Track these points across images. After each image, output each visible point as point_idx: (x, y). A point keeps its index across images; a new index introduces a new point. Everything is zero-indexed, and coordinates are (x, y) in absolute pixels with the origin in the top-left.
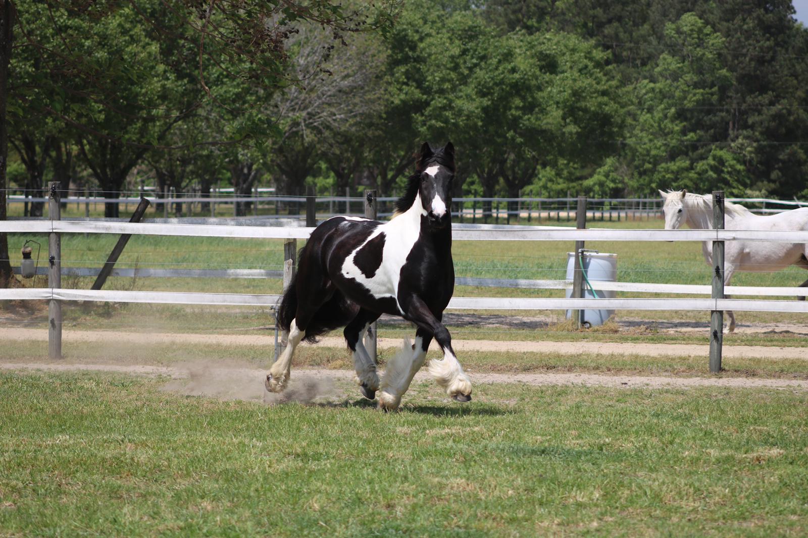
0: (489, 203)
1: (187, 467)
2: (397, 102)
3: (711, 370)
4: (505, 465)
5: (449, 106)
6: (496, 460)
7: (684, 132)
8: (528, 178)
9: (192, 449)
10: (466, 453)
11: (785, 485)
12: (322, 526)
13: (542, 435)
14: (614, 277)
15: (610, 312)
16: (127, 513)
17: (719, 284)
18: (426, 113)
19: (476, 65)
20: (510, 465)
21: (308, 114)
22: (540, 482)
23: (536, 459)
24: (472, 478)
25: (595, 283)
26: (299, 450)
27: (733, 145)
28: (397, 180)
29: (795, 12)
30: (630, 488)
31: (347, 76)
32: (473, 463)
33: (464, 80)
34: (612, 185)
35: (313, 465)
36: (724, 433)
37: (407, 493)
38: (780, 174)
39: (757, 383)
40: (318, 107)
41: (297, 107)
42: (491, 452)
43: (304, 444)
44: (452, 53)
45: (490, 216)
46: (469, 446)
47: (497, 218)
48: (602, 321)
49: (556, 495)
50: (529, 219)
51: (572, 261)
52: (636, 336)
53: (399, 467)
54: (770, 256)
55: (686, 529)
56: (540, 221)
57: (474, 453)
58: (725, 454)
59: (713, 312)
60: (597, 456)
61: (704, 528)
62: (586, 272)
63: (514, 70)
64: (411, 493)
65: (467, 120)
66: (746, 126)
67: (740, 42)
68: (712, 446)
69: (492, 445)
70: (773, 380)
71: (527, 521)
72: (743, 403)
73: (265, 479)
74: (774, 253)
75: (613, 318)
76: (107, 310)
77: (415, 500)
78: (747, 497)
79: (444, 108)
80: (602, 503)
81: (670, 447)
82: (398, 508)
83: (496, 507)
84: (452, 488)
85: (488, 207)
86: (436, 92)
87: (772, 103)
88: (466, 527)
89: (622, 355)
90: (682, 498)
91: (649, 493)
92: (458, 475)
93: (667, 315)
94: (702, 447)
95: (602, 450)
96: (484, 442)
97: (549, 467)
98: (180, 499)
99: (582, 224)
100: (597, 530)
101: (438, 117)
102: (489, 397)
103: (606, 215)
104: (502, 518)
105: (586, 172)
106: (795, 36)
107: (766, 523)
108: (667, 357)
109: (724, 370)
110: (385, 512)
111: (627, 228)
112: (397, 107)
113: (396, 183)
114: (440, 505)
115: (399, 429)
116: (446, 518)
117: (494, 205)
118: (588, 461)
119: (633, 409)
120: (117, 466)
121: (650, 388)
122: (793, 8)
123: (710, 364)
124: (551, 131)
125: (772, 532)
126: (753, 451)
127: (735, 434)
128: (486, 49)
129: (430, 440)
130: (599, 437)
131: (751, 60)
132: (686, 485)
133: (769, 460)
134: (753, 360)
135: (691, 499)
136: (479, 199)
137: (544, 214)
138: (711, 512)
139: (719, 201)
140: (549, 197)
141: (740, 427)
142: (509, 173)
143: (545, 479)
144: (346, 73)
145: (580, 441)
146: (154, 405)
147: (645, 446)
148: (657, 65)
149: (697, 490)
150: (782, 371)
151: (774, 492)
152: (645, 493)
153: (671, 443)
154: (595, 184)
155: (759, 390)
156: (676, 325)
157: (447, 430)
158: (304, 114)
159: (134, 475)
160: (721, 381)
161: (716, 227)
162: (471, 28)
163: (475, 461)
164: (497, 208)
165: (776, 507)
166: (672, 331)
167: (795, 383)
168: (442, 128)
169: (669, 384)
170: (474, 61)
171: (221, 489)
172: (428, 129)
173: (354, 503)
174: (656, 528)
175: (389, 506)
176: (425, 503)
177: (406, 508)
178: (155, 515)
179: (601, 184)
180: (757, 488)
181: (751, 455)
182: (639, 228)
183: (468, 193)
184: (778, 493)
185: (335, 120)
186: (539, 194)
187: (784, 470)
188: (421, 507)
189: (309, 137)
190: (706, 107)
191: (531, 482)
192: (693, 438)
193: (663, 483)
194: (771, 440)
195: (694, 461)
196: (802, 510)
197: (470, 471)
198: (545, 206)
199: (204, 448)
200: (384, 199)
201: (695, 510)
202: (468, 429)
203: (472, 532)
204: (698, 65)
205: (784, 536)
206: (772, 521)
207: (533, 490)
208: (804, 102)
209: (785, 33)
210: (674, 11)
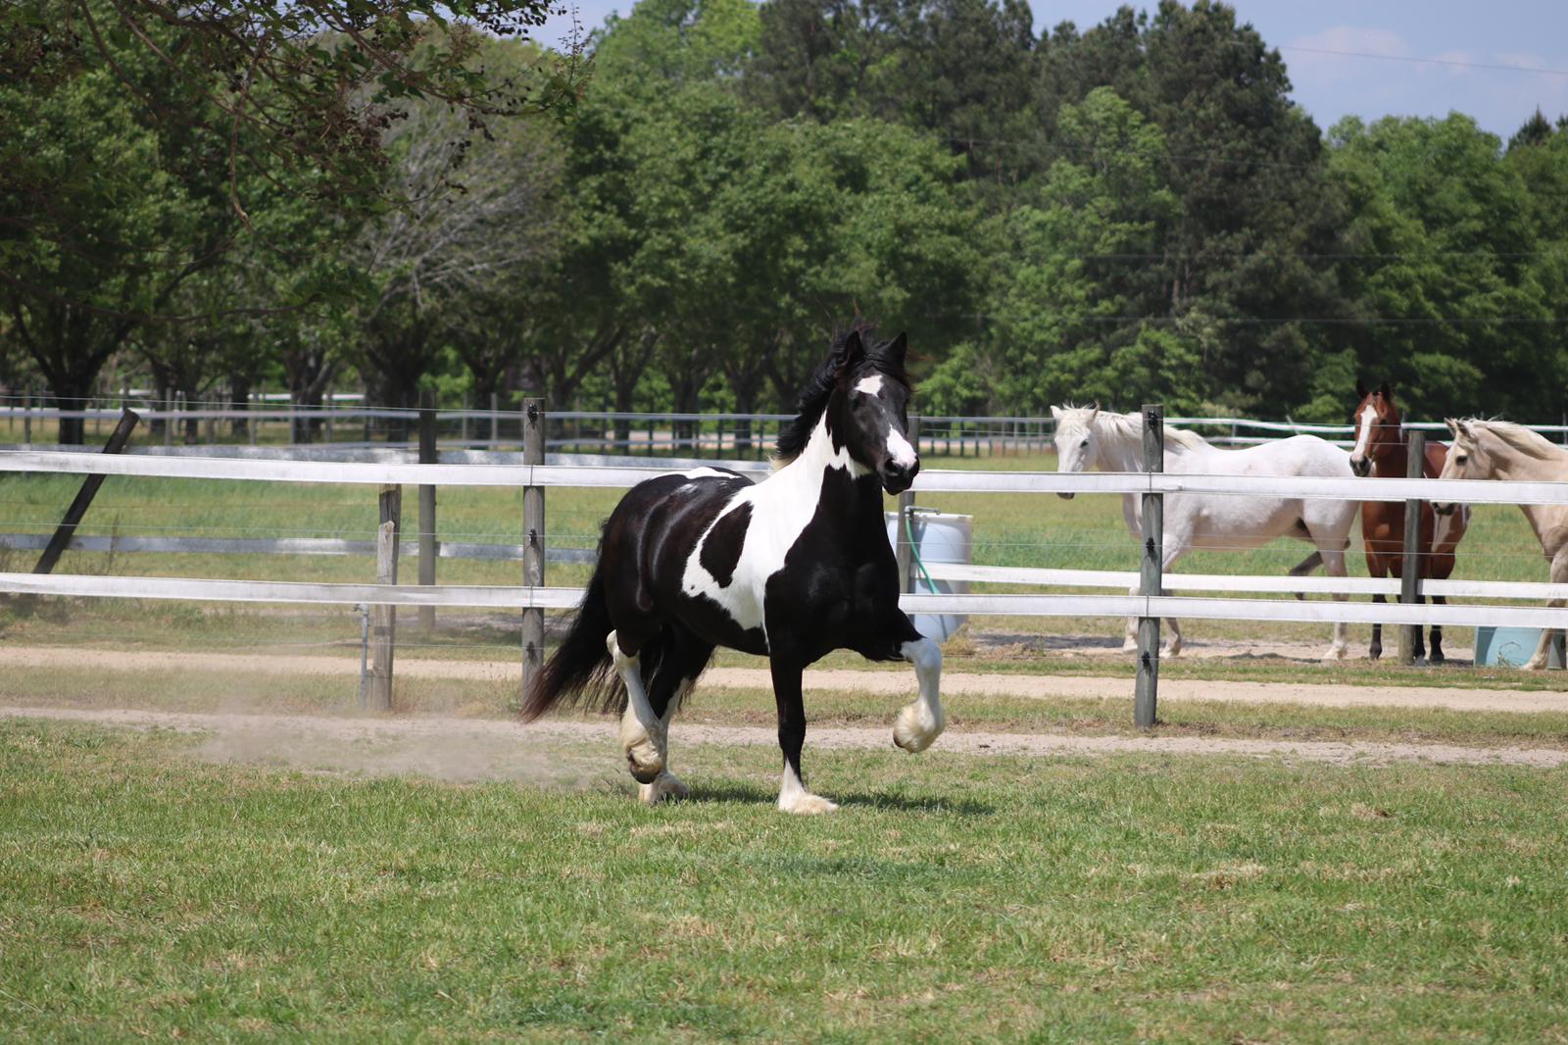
0: (746, 423)
1: (202, 890)
2: (583, 240)
3: (1138, 723)
4: (771, 891)
5: (675, 251)
6: (753, 881)
7: (1093, 300)
9: (212, 860)
10: (701, 870)
11: (1267, 927)
12: (442, 998)
13: (837, 838)
14: (967, 557)
15: (960, 619)
16: (94, 975)
17: (1154, 571)
18: (635, 262)
19: (723, 177)
20: (780, 890)
21: (424, 261)
22: (833, 921)
23: (824, 880)
24: (711, 914)
25: (934, 568)
26: (403, 863)
27: (1179, 322)
28: (584, 380)
29: (1290, 88)
30: (991, 933)
31: (494, 195)
32: (713, 887)
33: (703, 203)
34: (965, 393)
35: (428, 890)
36: (1160, 835)
37: (595, 940)
38: (1262, 377)
39: (1219, 746)
40: (442, 249)
41: (405, 249)
42: (746, 867)
43: (412, 851)
44: (682, 154)
45: (748, 446)
46: (707, 856)
47: (761, 450)
48: (946, 636)
49: (861, 944)
51: (893, 527)
52: (1005, 662)
53: (581, 894)
54: (1242, 523)
55: (1091, 1005)
57: (715, 869)
58: (1160, 872)
59: (1141, 619)
60: (934, 874)
61: (1122, 1004)
62: (918, 547)
63: (791, 187)
64: (603, 940)
65: (708, 274)
66: (1201, 290)
67: (1192, 139)
68: (1138, 859)
69: (747, 855)
70: (1247, 742)
71: (808, 990)
72: (1193, 783)
73: (342, 913)
74: (1251, 517)
75: (966, 630)
76: (59, 610)
77: (610, 953)
78: (1199, 949)
79: (667, 253)
80: (942, 959)
81: (1064, 859)
82: (579, 967)
83: (753, 966)
84: (676, 931)
85: (743, 430)
86: (653, 225)
87: (1249, 250)
88: (701, 1001)
89: (981, 696)
90: (1083, 951)
91: (1025, 941)
92: (686, 908)
93: (1061, 624)
94: (1120, 859)
95: (942, 864)
96: (733, 850)
97: (848, 894)
98: (188, 948)
100: (933, 1008)
101: (656, 269)
102: (743, 769)
103: (955, 446)
104: (764, 984)
105: (919, 369)
106: (1290, 131)
107: (1232, 996)
108: (1060, 699)
109: (1161, 723)
110: (556, 973)
111: (992, 469)
112: (583, 250)
113: (581, 386)
114: (653, 962)
115: (581, 826)
116: (665, 984)
117: (754, 426)
118: (918, 884)
119: (999, 792)
120: (77, 890)
121: (1030, 754)
122: (1287, 81)
123: (1136, 712)
124: (858, 295)
125: (1242, 1011)
126: (1210, 867)
127: (1178, 838)
128: (742, 149)
129: (638, 845)
130: (939, 841)
131: (1213, 174)
132: (1091, 927)
133: (1239, 883)
134: (1212, 705)
135: (1100, 952)
136: (728, 415)
138: (1135, 975)
139: (1154, 423)
141: (1189, 823)
142: (783, 370)
143: (842, 916)
144: (491, 188)
145: (904, 849)
146: (145, 781)
147: (1020, 858)
148: (1048, 182)
149: (1111, 936)
150: (1263, 725)
151: (1247, 942)
152: (1020, 942)
153: (1066, 852)
154: (934, 391)
155: (1223, 760)
156: (1077, 643)
157: (667, 828)
158: (417, 261)
159: (109, 905)
160: (1155, 742)
161: (1148, 469)
162: (715, 111)
163: (717, 884)
164: (761, 432)
165: (1250, 968)
166: (1069, 654)
167: (1285, 746)
168: (661, 288)
169: (1063, 748)
170: (722, 169)
171: (262, 932)
172: (639, 290)
173: (500, 957)
174: (1038, 1004)
175: (564, 963)
176: (627, 959)
177: (593, 966)
178: (145, 976)
179: (947, 391)
180: (1217, 933)
181: (1205, 875)
182: (1012, 469)
183: (709, 404)
184: (1254, 941)
185: (472, 273)
187: (1265, 902)
188: (620, 965)
189: (427, 302)
190: (1130, 255)
191: (815, 921)
192: (1106, 843)
193: (1051, 924)
194: (1242, 847)
195: (1108, 884)
196: (1296, 973)
197: (708, 901)
199: (234, 857)
200: (558, 414)
201: (1107, 972)
202: (705, 826)
203: (711, 1009)
204: (1120, 183)
205: (1264, 1019)
206: (1242, 992)
207: (820, 936)
208: (1305, 248)
209: (1271, 124)
210: (1076, 84)
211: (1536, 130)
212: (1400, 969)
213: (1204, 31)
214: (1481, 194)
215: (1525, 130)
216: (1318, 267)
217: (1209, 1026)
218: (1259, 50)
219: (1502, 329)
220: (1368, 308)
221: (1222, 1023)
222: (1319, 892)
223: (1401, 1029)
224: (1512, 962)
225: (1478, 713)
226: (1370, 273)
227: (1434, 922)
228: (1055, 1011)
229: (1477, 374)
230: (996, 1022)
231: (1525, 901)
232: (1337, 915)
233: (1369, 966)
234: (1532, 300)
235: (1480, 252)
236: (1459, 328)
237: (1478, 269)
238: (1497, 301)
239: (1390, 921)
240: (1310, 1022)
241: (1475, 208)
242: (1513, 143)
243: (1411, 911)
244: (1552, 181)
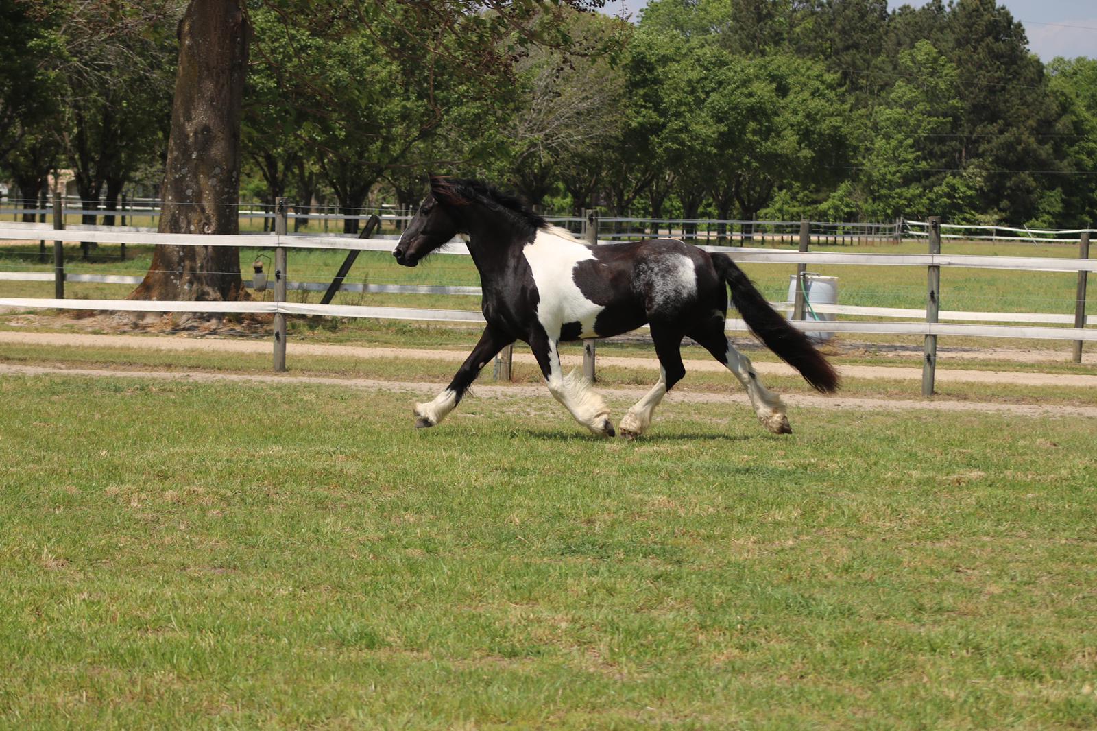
0: (724, 226)
1: (394, 478)
2: (634, 124)
3: (924, 393)
4: (708, 484)
5: (685, 129)
6: (700, 478)
7: (917, 161)
8: (764, 201)
9: (401, 462)
10: (671, 471)
11: (982, 507)
12: (520, 540)
13: (749, 455)
14: (834, 300)
15: (831, 335)
16: (330, 524)
17: (934, 309)
18: (663, 136)
19: (713, 90)
20: (714, 483)
21: (546, 135)
22: (741, 500)
23: (739, 477)
24: (674, 495)
25: (816, 306)
26: (507, 465)
27: (964, 173)
28: (635, 201)
29: (1028, 43)
30: (828, 508)
31: (587, 98)
32: (676, 481)
33: (700, 104)
34: (846, 210)
35: (518, 480)
36: (929, 455)
37: (608, 509)
38: (1009, 202)
39: (968, 406)
40: (557, 128)
41: (535, 128)
42: (696, 470)
43: (512, 459)
44: (691, 77)
45: (724, 238)
46: (675, 463)
47: (731, 241)
49: (755, 513)
50: (763, 242)
51: (794, 283)
52: (855, 358)
53: (602, 483)
55: (880, 548)
56: (773, 244)
57: (679, 470)
58: (926, 475)
59: (927, 335)
60: (800, 475)
61: (897, 548)
62: (807, 294)
63: (750, 95)
64: (612, 509)
65: (703, 144)
66: (977, 155)
67: (970, 71)
68: (915, 468)
69: (697, 463)
70: (984, 404)
71: (723, 538)
72: (950, 426)
73: (470, 492)
76: (332, 325)
77: (615, 516)
78: (943, 518)
79: (680, 130)
80: (800, 522)
81: (874, 468)
82: (598, 524)
83: (694, 524)
84: (653, 505)
85: (722, 229)
86: (673, 115)
87: (1001, 132)
88: (662, 544)
90: (879, 519)
91: (846, 513)
92: (660, 492)
93: (889, 338)
94: (904, 468)
95: (806, 470)
96: (690, 461)
97: (751, 485)
98: (383, 511)
99: (805, 246)
100: (792, 549)
101: (674, 140)
102: (702, 416)
103: (839, 239)
104: (698, 535)
105: (820, 196)
106: (1027, 67)
107: (959, 544)
108: (882, 379)
109: (936, 393)
110: (585, 527)
112: (634, 129)
114: (639, 522)
116: (644, 534)
118: (791, 480)
119: (841, 430)
120: (326, 477)
121: (862, 410)
122: (1026, 38)
123: (923, 387)
124: (787, 155)
125: (963, 552)
126: (954, 473)
127: (939, 457)
129: (637, 458)
130: (805, 457)
131: (981, 89)
132: (884, 505)
133: (969, 482)
136: (714, 221)
138: (907, 532)
139: (935, 227)
141: (945, 449)
142: (744, 196)
143: (746, 498)
144: (584, 95)
145: (785, 461)
146: (370, 418)
147: (849, 467)
148: (892, 93)
149: (894, 510)
150: (993, 395)
151: (970, 514)
152: (843, 513)
153: (875, 464)
154: (829, 208)
155: (969, 414)
156: (896, 349)
158: (542, 135)
159: (343, 486)
160: (933, 403)
161: (931, 252)
164: (732, 231)
165: (970, 528)
166: (891, 354)
167: (1004, 407)
168: (677, 150)
169: (881, 406)
170: (713, 86)
171: (425, 502)
172: (664, 151)
173: (555, 518)
174: (850, 547)
175: (590, 522)
176: (625, 520)
177: (605, 523)
178: (357, 526)
179: (836, 208)
180: (953, 509)
181: (951, 477)
184: (973, 514)
185: (571, 141)
186: (773, 217)
187: (982, 493)
188: (621, 523)
189: (546, 158)
191: (731, 500)
192: (898, 460)
193: (862, 503)
194: (973, 462)
195: (895, 482)
196: (996, 532)
197: (672, 488)
199: (414, 461)
201: (891, 531)
203: (667, 548)
204: (932, 95)
205: (974, 557)
206: (964, 542)
207: (733, 508)
208: (1035, 131)
209: (1016, 63)
210: (909, 40)
212: (1053, 530)
216: (1042, 142)
217: (944, 560)
218: (1010, 21)
220: (1069, 165)
221: (951, 559)
222: (1013, 486)
223: (1050, 564)
226: (1072, 145)
227: (1075, 504)
228: (859, 552)
230: (825, 558)
232: (1021, 500)
233: (1036, 528)
239: (1050, 504)
240: (1000, 558)
243: (1063, 498)
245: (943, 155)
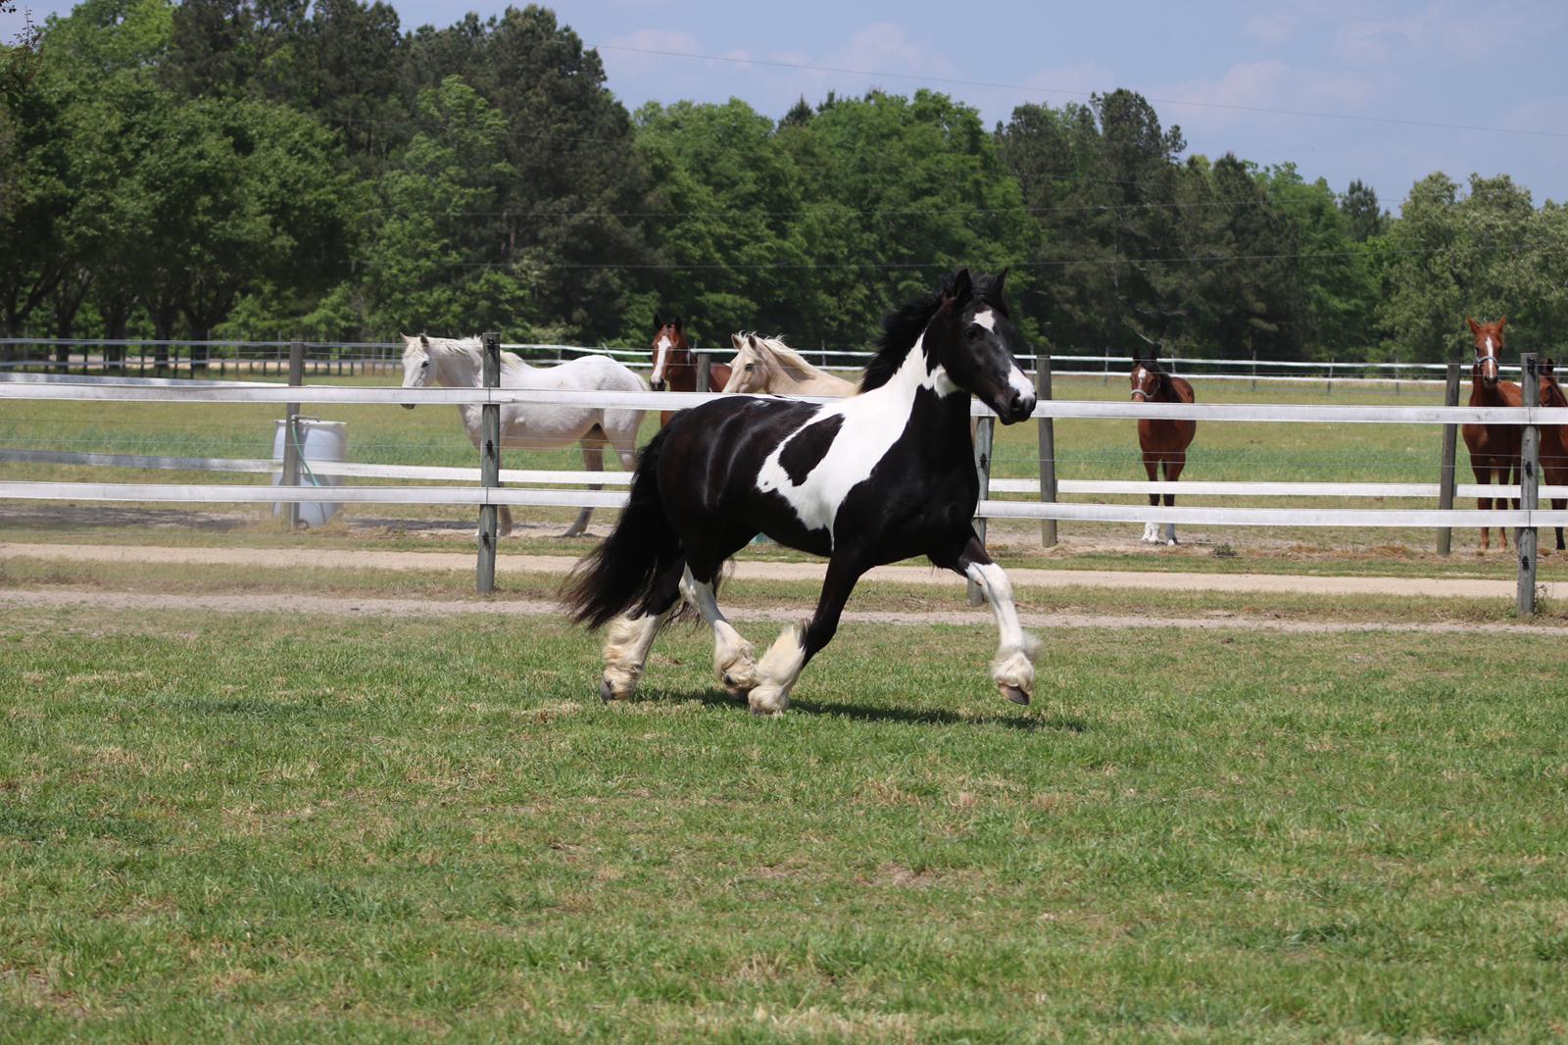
0: (164, 348)
2: (30, 200)
3: (479, 590)
4: (180, 727)
5: (106, 207)
6: (166, 719)
7: (445, 250)
8: (221, 313)
10: (124, 710)
11: (581, 753)
13: (235, 684)
14: (342, 457)
15: (337, 507)
17: (492, 467)
18: (73, 217)
19: (145, 146)
20: (187, 726)
22: (230, 751)
23: (224, 718)
24: (131, 745)
25: (316, 466)
27: (515, 266)
28: (32, 313)
29: (605, 79)
30: (359, 759)
32: (133, 724)
33: (127, 169)
34: (343, 324)
36: (496, 680)
37: (36, 767)
38: (585, 314)
42: (160, 708)
44: (109, 128)
45: (165, 367)
46: (129, 699)
47: (176, 370)
48: (325, 521)
49: (253, 769)
50: (222, 373)
51: (282, 432)
52: (373, 541)
53: (25, 730)
54: (556, 428)
55: (439, 817)
56: (238, 375)
57: (135, 709)
58: (496, 710)
59: (482, 506)
60: (313, 713)
61: (464, 816)
62: (302, 448)
63: (200, 156)
64: (43, 768)
65: (131, 227)
66: (535, 241)
67: (527, 122)
68: (478, 699)
69: (161, 698)
71: (209, 807)
72: (523, 638)
74: (562, 424)
75: (341, 515)
77: (48, 778)
78: (527, 771)
79: (99, 209)
80: (319, 781)
81: (418, 700)
82: (23, 790)
83: (165, 787)
84: (102, 760)
85: (161, 354)
86: (86, 186)
87: (573, 210)
88: (122, 816)
89: (353, 569)
90: (433, 774)
91: (386, 766)
92: (110, 741)
93: (419, 510)
94: (464, 699)
95: (320, 704)
96: (150, 694)
97: (243, 729)
99: (297, 378)
100: (311, 820)
101: (90, 222)
102: (159, 628)
103: (334, 366)
104: (173, 802)
105: (303, 305)
106: (602, 113)
107: (553, 809)
108: (417, 571)
109: (497, 590)
110: (4, 794)
111: (365, 385)
112: (30, 206)
113: (29, 319)
114: (83, 786)
115: (26, 675)
116: (93, 802)
117: (171, 351)
118: (300, 720)
119: (366, 646)
121: (393, 615)
122: (603, 72)
123: (478, 581)
124: (255, 244)
125: (560, 820)
126: (536, 705)
127: (511, 683)
128: (160, 123)
129: (71, 690)
130: (317, 685)
131: (542, 148)
132: (439, 754)
133: (559, 718)
134: (540, 575)
135: (446, 774)
136: (150, 341)
137: (244, 365)
138: (475, 793)
139: (492, 348)
140: (252, 340)
141: (519, 671)
142: (194, 305)
143: (238, 747)
145: (289, 692)
147: (383, 699)
148: (408, 150)
149: (455, 761)
151: (565, 765)
152: (381, 766)
153: (420, 694)
154: (319, 322)
156: (431, 526)
157: (96, 677)
160: (493, 605)
161: (487, 384)
162: (140, 94)
163: (136, 721)
164: (176, 356)
165: (567, 786)
166: (424, 534)
168: (94, 237)
169: (418, 610)
170: (143, 140)
172: (76, 238)
174: (396, 817)
175: (11, 787)
176: (62, 782)
177: (34, 788)
179: (329, 322)
180: (541, 758)
181: (532, 712)
182: (379, 385)
183: (134, 332)
184: (570, 765)
186: (236, 336)
187: (581, 733)
188: (56, 787)
190: (475, 216)
191: (216, 751)
192: (452, 687)
193: (407, 752)
194: (562, 689)
195: (453, 720)
196: (604, 789)
197: (129, 735)
198: (246, 353)
200: (10, 340)
201: (452, 790)
202: (127, 675)
203: (129, 822)
204: (467, 154)
205: (578, 827)
206: (560, 805)
207: (220, 763)
208: (614, 206)
209: (588, 108)
210: (432, 75)
211: (801, 114)
212: (687, 786)
213: (533, 32)
214: (754, 164)
215: (791, 114)
216: (627, 222)
217: (534, 833)
218: (577, 45)
219: (771, 272)
220: (667, 256)
221: (544, 830)
222: (623, 724)
223: (687, 834)
224: (776, 779)
225: (752, 581)
226: (670, 227)
227: (715, 748)
228: (409, 821)
229: (754, 306)
230: (362, 832)
231: (787, 730)
232: (637, 743)
233: (662, 783)
234: (796, 251)
235: (755, 209)
236: (739, 271)
237: (753, 224)
238: (769, 249)
239: (679, 748)
240: (614, 829)
241: (751, 175)
242: (782, 123)
243: (696, 739)
244: (813, 155)
245: (483, 241)
